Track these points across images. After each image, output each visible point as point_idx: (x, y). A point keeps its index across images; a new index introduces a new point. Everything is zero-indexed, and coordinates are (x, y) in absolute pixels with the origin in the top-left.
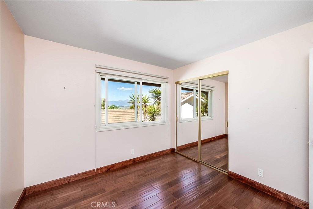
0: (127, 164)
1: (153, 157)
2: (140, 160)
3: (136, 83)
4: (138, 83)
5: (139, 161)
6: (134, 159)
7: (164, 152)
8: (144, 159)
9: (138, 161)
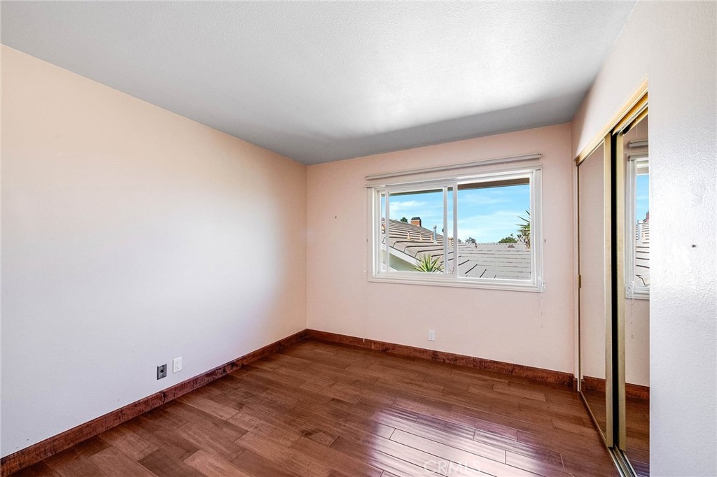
0: (418, 355)
1: (486, 367)
2: (448, 359)
3: (445, 189)
4: (450, 189)
5: (447, 361)
6: (435, 354)
7: (529, 373)
8: (458, 363)
9: (444, 360)
